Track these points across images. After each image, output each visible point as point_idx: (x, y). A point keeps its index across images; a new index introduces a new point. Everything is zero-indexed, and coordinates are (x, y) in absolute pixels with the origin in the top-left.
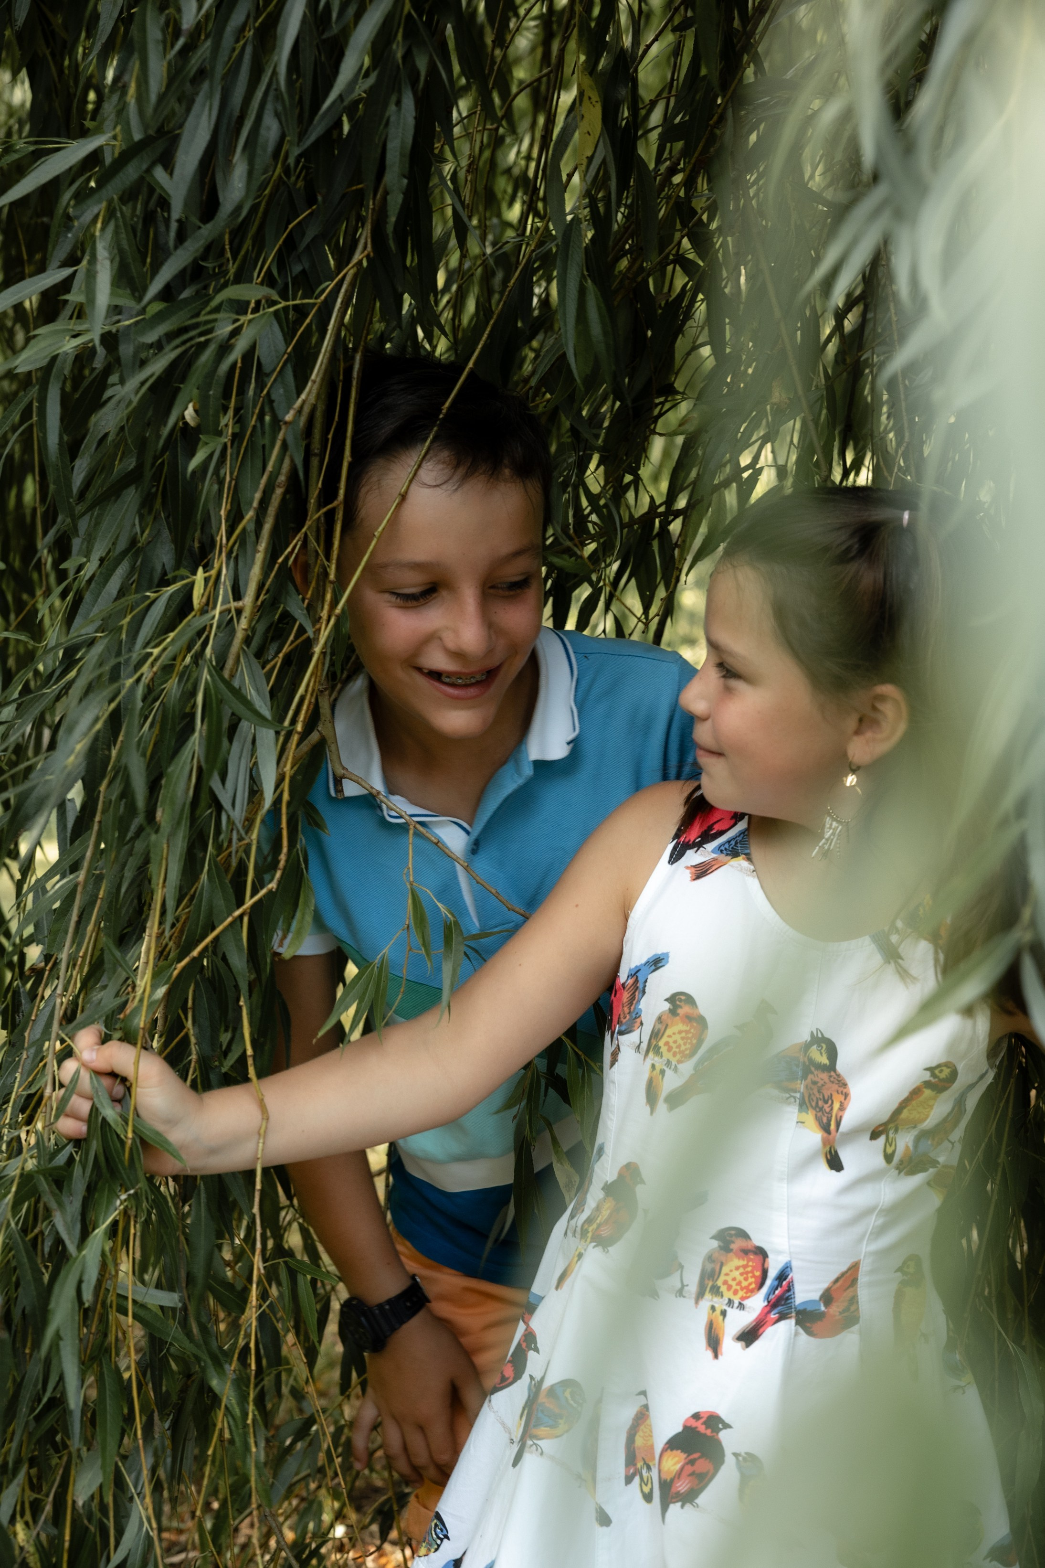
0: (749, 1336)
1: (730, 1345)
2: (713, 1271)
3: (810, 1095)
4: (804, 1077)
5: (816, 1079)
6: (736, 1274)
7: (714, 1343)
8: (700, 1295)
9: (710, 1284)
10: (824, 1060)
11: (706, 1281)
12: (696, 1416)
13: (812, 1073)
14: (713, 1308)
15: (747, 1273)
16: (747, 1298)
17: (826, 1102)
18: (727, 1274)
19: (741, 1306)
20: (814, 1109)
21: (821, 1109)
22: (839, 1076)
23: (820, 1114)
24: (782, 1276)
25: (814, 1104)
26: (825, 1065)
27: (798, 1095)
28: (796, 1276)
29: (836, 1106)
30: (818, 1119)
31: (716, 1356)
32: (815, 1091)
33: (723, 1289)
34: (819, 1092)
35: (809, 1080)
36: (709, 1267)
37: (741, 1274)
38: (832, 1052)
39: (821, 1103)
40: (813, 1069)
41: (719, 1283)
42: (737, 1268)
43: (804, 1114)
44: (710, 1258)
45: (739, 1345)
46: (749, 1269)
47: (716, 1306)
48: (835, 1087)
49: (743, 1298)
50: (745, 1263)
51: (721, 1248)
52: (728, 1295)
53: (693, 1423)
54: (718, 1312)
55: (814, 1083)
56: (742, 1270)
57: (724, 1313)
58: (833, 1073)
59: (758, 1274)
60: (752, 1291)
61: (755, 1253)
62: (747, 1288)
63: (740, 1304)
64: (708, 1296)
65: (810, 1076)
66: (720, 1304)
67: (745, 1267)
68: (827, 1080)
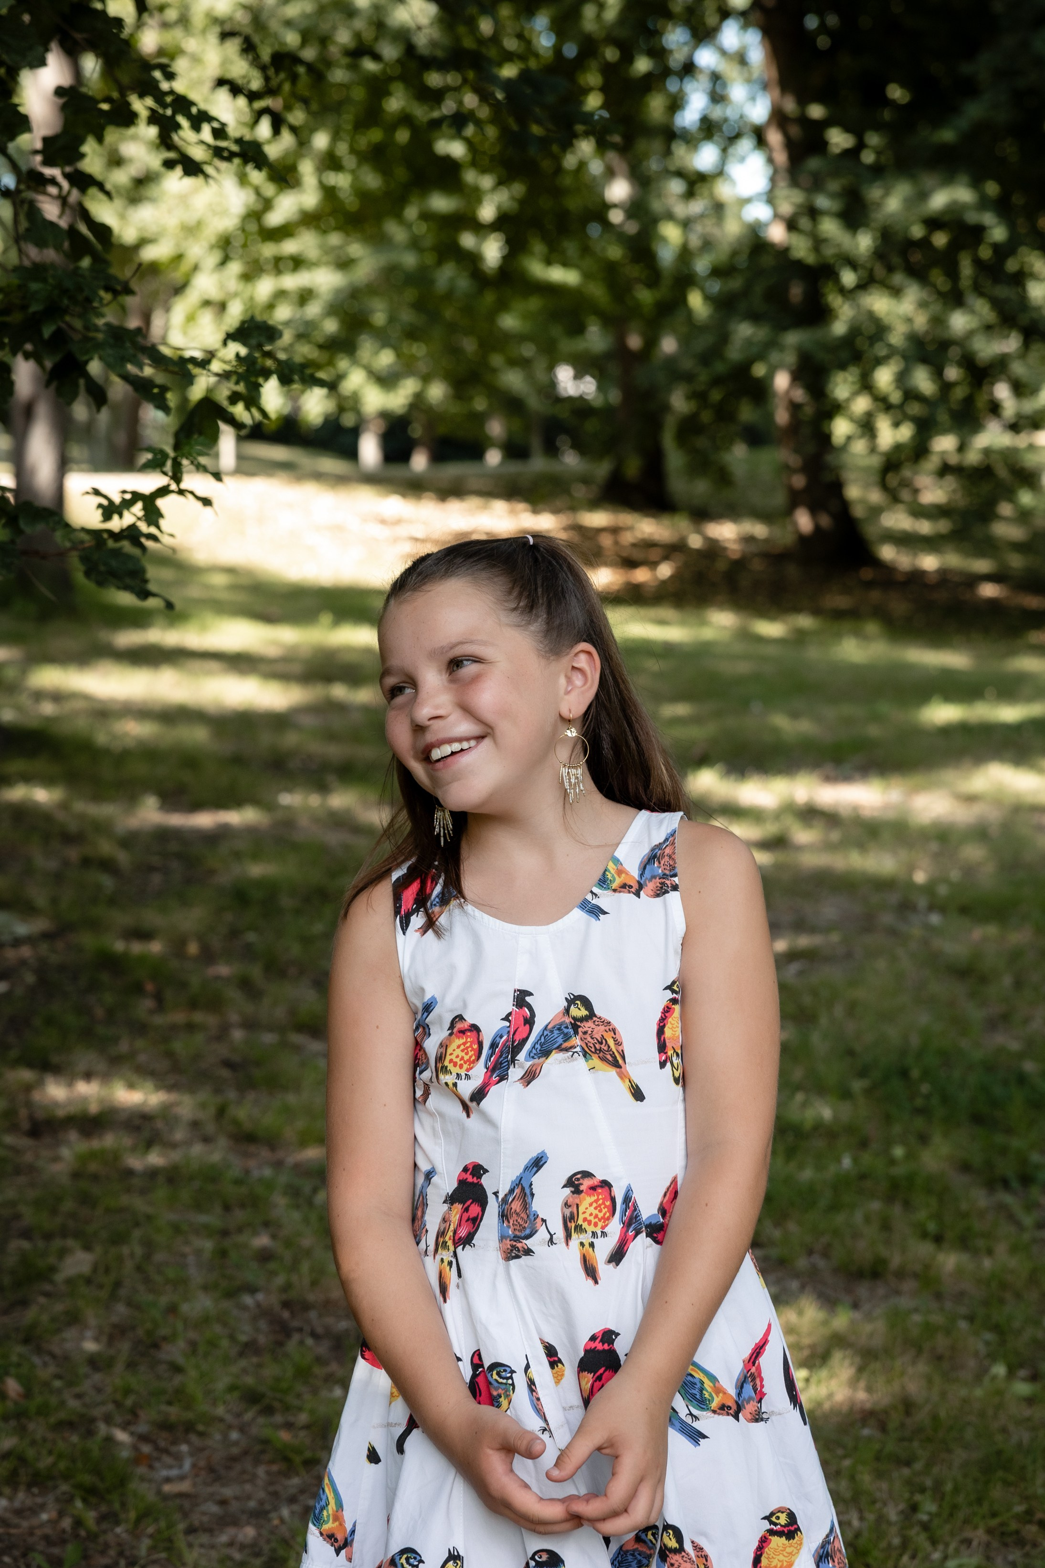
0: (617, 1257)
1: (604, 1269)
2: (572, 1214)
3: (587, 1044)
4: (576, 1033)
5: (585, 1029)
6: (591, 1209)
7: (591, 1272)
8: (568, 1237)
9: (573, 1225)
10: (584, 1012)
11: (569, 1224)
12: (593, 1338)
13: (580, 1027)
14: (582, 1244)
15: (600, 1206)
16: (606, 1226)
17: (601, 1043)
18: (584, 1213)
19: (604, 1234)
20: (595, 1053)
21: (600, 1050)
22: (600, 1018)
23: (601, 1055)
24: (627, 1199)
25: (593, 1050)
26: (586, 1016)
27: (578, 1049)
28: (636, 1195)
29: (611, 1043)
30: (603, 1059)
31: (596, 1282)
32: (589, 1039)
33: (585, 1225)
34: (593, 1038)
35: (580, 1033)
36: (567, 1212)
37: (596, 1208)
38: (586, 1002)
39: (598, 1046)
40: (579, 1023)
41: (580, 1222)
42: (591, 1205)
43: (590, 1061)
44: (566, 1205)
45: (611, 1266)
46: (601, 1202)
47: (584, 1241)
48: (602, 1028)
49: (603, 1228)
50: (596, 1198)
51: (573, 1192)
52: (590, 1229)
53: (592, 1345)
54: (587, 1246)
55: (585, 1033)
56: (595, 1205)
57: (592, 1245)
58: (595, 1019)
59: (608, 1203)
60: (608, 1219)
61: (602, 1187)
62: (603, 1218)
63: (602, 1232)
64: (574, 1236)
65: (580, 1030)
66: (586, 1238)
67: (596, 1201)
68: (594, 1026)
